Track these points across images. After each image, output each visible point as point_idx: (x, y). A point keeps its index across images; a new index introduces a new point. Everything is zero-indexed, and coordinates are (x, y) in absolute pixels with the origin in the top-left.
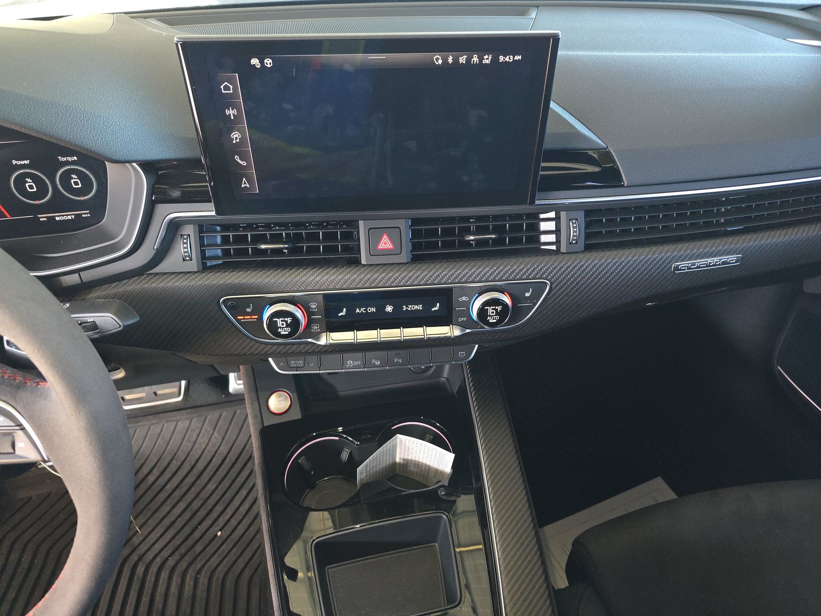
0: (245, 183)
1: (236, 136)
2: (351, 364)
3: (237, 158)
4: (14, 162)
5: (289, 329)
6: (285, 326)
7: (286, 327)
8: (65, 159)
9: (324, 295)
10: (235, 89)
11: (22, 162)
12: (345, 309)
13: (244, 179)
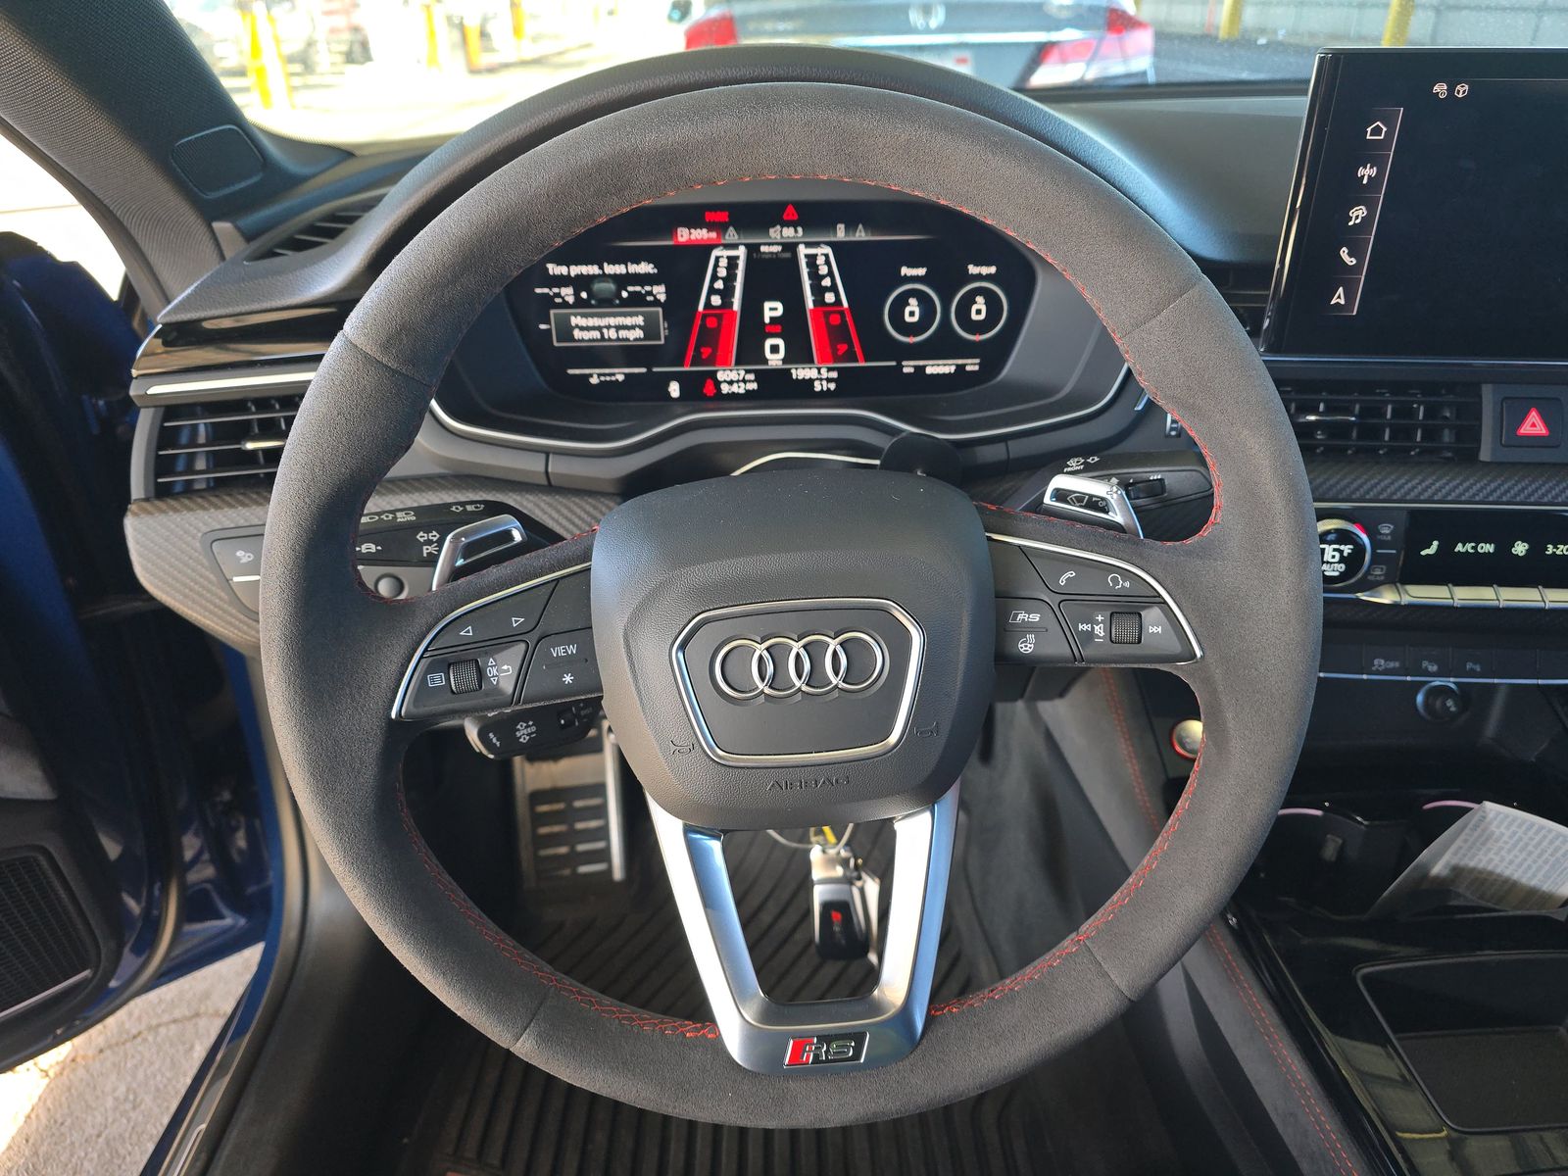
0: (1339, 297)
1: (1358, 213)
2: (1380, 666)
3: (1344, 253)
4: (904, 271)
5: (1342, 567)
6: (1337, 559)
7: (1339, 562)
8: (977, 270)
9: (1412, 512)
10: (1390, 134)
11: (914, 272)
12: (1435, 543)
13: (1341, 290)
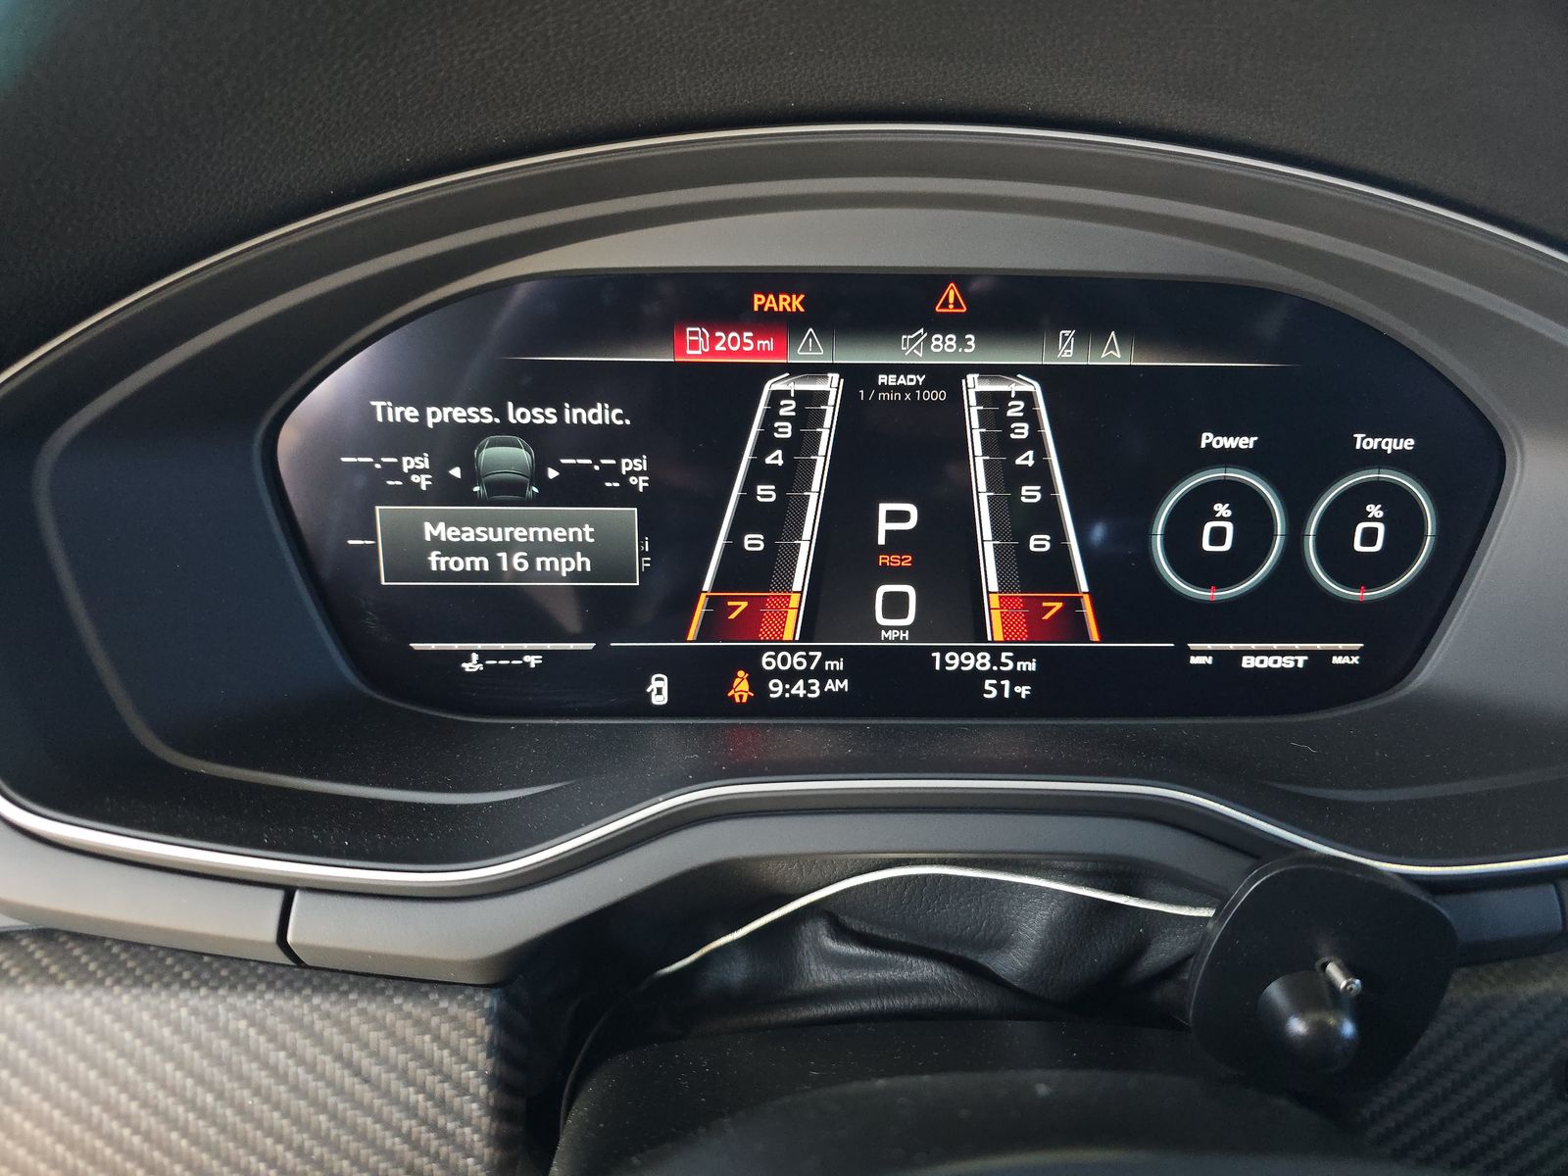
4: (1207, 439)
8: (1374, 443)
11: (1230, 443)
